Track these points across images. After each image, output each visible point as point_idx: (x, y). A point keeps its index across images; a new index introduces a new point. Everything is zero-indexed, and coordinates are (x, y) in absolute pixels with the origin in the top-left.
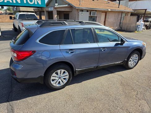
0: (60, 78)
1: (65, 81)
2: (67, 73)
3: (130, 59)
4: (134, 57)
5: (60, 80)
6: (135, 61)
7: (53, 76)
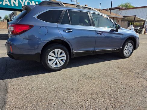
0: (57, 58)
1: (62, 63)
2: (64, 54)
3: (125, 48)
4: (129, 46)
5: (57, 61)
6: (130, 50)
7: (50, 56)
